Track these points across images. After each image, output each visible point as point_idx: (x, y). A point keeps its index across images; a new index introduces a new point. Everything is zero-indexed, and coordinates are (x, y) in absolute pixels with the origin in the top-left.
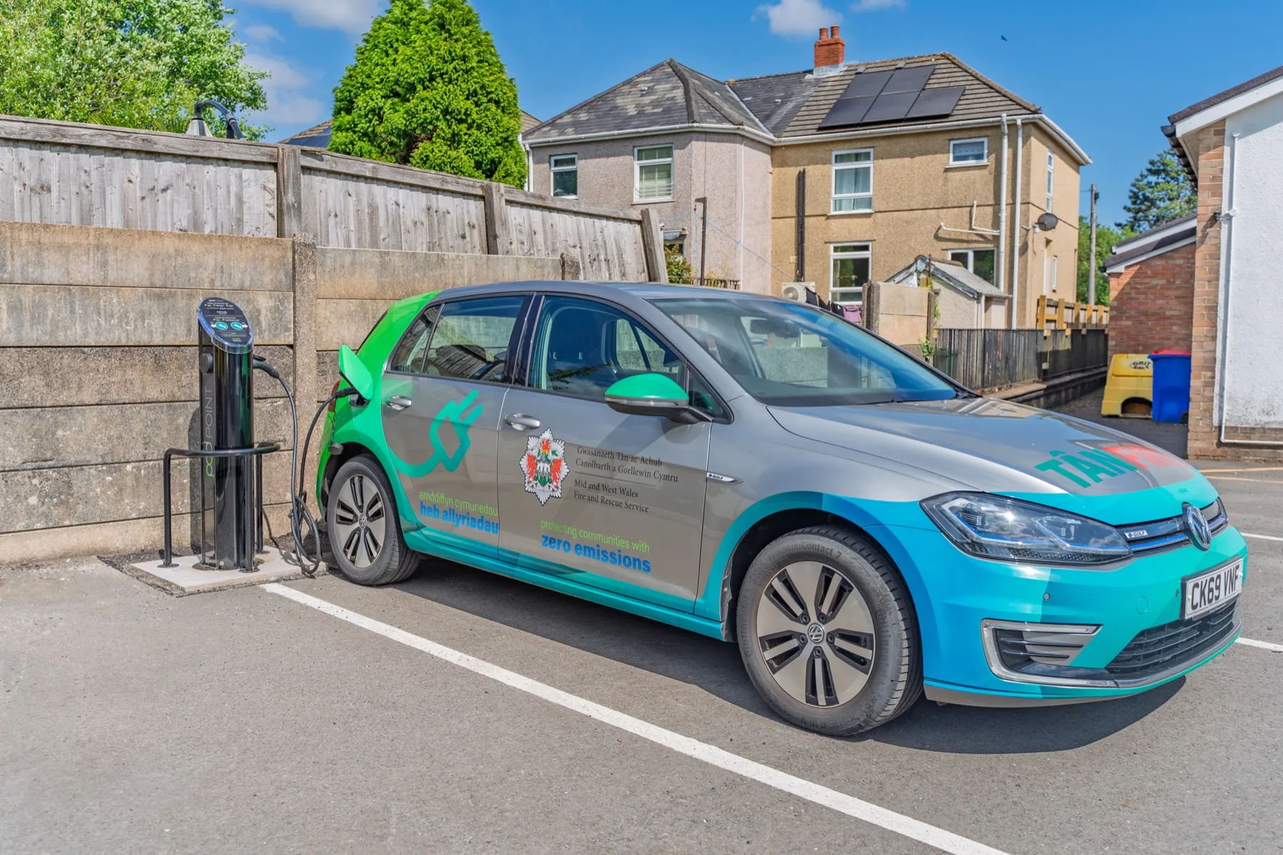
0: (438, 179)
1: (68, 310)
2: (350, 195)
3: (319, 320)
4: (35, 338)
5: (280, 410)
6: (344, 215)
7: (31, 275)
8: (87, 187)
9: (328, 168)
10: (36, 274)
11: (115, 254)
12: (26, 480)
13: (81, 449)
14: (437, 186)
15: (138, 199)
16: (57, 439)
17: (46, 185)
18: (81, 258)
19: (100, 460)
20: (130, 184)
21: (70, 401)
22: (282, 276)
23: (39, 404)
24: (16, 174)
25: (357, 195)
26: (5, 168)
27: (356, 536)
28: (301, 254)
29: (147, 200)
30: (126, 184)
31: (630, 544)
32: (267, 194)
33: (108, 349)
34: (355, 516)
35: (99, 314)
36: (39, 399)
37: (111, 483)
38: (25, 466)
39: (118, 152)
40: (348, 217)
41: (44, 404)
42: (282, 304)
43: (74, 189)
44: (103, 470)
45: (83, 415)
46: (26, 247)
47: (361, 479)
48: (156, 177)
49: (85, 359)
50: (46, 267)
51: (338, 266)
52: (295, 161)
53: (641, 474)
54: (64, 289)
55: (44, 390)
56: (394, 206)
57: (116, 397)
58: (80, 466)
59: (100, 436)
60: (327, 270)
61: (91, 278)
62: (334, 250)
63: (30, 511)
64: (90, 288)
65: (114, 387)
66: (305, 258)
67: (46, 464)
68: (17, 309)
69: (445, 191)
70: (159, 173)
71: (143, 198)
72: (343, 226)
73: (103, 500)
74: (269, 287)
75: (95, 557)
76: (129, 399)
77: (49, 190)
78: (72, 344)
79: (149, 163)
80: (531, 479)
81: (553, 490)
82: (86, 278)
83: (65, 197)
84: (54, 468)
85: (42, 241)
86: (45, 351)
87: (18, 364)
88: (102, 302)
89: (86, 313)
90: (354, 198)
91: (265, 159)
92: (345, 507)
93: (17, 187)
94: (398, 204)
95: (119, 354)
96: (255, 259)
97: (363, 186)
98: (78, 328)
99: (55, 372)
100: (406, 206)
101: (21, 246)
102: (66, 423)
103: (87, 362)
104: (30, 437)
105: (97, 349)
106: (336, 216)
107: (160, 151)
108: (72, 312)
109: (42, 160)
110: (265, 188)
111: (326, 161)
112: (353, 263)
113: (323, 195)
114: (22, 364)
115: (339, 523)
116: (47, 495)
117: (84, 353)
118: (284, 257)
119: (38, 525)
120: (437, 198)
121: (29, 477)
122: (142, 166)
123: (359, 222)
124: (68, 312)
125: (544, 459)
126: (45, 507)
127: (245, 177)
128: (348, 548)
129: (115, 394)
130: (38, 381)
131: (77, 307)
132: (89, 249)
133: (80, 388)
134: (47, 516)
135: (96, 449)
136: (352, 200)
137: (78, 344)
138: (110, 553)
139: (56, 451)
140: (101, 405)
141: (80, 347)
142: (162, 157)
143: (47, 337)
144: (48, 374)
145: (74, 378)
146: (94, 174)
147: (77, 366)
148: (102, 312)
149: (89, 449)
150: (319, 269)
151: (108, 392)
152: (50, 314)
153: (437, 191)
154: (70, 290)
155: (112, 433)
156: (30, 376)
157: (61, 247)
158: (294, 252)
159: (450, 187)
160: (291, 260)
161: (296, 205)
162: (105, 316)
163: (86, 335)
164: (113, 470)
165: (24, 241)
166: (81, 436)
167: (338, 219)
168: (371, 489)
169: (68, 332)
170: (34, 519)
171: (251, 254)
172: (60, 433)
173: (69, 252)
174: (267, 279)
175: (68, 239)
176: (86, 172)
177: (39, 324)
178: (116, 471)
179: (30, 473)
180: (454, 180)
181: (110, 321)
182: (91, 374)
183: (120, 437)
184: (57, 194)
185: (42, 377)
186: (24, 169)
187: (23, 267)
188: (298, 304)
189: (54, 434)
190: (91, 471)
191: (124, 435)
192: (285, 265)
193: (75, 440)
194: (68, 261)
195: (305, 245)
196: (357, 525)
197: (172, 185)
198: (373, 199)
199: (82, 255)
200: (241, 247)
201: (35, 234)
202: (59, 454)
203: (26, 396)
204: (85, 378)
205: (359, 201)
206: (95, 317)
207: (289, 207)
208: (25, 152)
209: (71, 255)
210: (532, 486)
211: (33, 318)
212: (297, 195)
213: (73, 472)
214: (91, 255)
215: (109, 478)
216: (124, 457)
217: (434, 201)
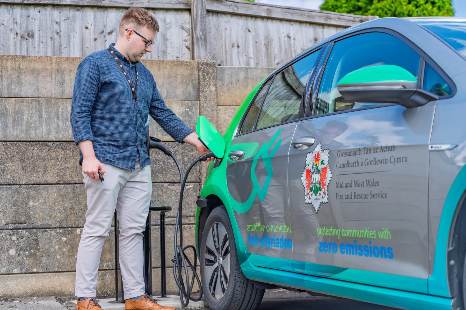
0: (322, 17)
1: (38, 115)
2: (249, 31)
3: (220, 122)
4: (15, 135)
5: (190, 192)
6: (245, 45)
7: (13, 91)
8: (58, 33)
9: (231, 11)
10: (17, 90)
11: (70, 75)
12: (8, 237)
13: (45, 216)
14: (322, 21)
15: (93, 40)
16: (29, 208)
17: (31, 33)
18: (46, 79)
19: (58, 225)
20: (87, 30)
21: (39, 181)
22: (190, 89)
23: (18, 183)
24: (12, 27)
25: (255, 31)
26: (5, 23)
27: (216, 273)
28: (204, 71)
29: (98, 40)
30: (84, 30)
31: (377, 233)
32: (184, 32)
33: (65, 143)
34: (216, 257)
35: (58, 118)
36: (18, 179)
37: (66, 242)
38: (7, 227)
39: (79, 8)
40: (248, 48)
41: (21, 182)
42: (191, 110)
43: (50, 35)
44: (60, 233)
45: (47, 191)
46: (11, 72)
47: (217, 224)
48: (105, 24)
49: (49, 150)
50: (24, 85)
51: (234, 80)
52: (202, 5)
53: (381, 162)
54: (35, 101)
55: (21, 172)
56: (286, 38)
57: (69, 179)
58: (44, 228)
59: (58, 207)
60: (226, 84)
61: (53, 92)
62: (230, 68)
63: (10, 260)
64: (53, 100)
65: (69, 172)
66: (207, 74)
67: (21, 226)
68: (4, 114)
69: (329, 25)
70: (106, 21)
71: (95, 39)
72: (244, 55)
73: (60, 255)
74: (181, 97)
75: (53, 297)
76: (79, 180)
77: (33, 37)
78: (40, 140)
79: (100, 14)
80: (309, 191)
81: (323, 197)
82: (50, 93)
83: (44, 41)
84: (26, 229)
85: (21, 67)
86: (22, 145)
87: (4, 154)
88: (60, 109)
89: (49, 117)
90: (253, 33)
91: (182, 6)
92: (210, 252)
93: (12, 35)
94: (289, 37)
95: (72, 147)
96: (170, 77)
97: (260, 23)
98: (44, 128)
99: (28, 159)
100: (296, 38)
101: (7, 71)
102: (35, 197)
103: (50, 153)
104: (11, 205)
105: (57, 143)
106: (238, 47)
107: (106, 5)
108: (40, 117)
109: (28, 17)
110: (183, 28)
111: (229, 6)
112: (246, 78)
113: (228, 31)
114: (7, 154)
115: (207, 265)
116: (22, 249)
117: (48, 146)
118: (191, 75)
119: (15, 271)
120: (323, 32)
121: (10, 235)
122: (95, 16)
123: (257, 51)
124: (38, 117)
125: (316, 170)
126: (21, 257)
127: (168, 21)
128: (211, 285)
129: (69, 176)
130: (17, 166)
131: (44, 113)
132: (52, 72)
133: (45, 171)
134: (21, 264)
135: (56, 216)
136: (250, 36)
137: (44, 139)
138: (65, 296)
139: (28, 217)
140: (60, 184)
141: (46, 141)
142: (109, 10)
143: (24, 134)
144: (24, 161)
145: (41, 164)
146: (63, 25)
147: (43, 155)
148: (60, 116)
149: (50, 216)
150: (219, 83)
151: (64, 175)
152: (25, 119)
153: (323, 25)
154: (39, 101)
155: (66, 205)
156: (12, 162)
157: (34, 72)
158: (199, 71)
159: (333, 22)
160: (197, 76)
161: (203, 37)
162: (63, 120)
163: (49, 132)
164: (67, 233)
165: (9, 68)
166: (45, 206)
167: (240, 49)
168: (223, 231)
169: (37, 130)
170: (13, 266)
171: (166, 73)
172: (31, 203)
173: (38, 75)
174: (179, 92)
175: (38, 66)
176: (57, 23)
177: (18, 125)
178: (69, 234)
179: (10, 232)
180: (336, 17)
181: (66, 123)
182: (53, 161)
183: (72, 208)
184: (38, 39)
185: (20, 163)
186: (16, 23)
187: (8, 86)
188: (202, 110)
189: (27, 204)
190: (53, 232)
191: (75, 206)
192: (192, 81)
193: (41, 209)
194: (38, 81)
195: (207, 64)
196: (216, 265)
197: (116, 29)
198: (268, 34)
199: (47, 76)
200: (159, 68)
201: (17, 63)
202: (30, 219)
203: (9, 176)
204: (49, 164)
205: (256, 36)
206: (56, 120)
207: (197, 39)
208: (18, 11)
209: (40, 76)
210: (309, 198)
211: (14, 121)
212: (204, 30)
213: (40, 233)
214: (54, 76)
215: (65, 239)
216: (75, 223)
217: (321, 34)
